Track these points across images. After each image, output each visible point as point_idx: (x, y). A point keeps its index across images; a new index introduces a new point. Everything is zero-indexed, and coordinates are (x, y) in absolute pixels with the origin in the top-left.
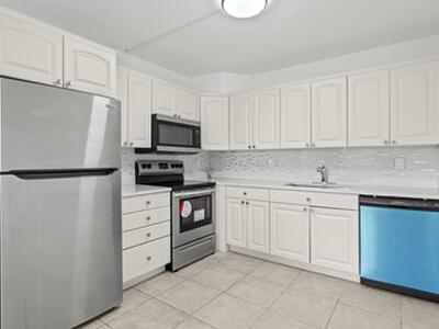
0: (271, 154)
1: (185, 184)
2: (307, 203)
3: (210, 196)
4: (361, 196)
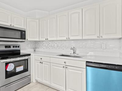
0: (56, 42)
1: (21, 54)
2: (64, 64)
3: (27, 60)
4: (87, 62)
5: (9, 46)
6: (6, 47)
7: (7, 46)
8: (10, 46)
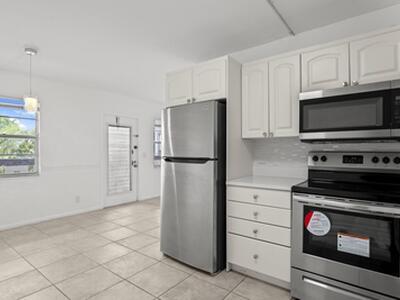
5: (357, 157)
6: (347, 159)
7: (350, 157)
8: (362, 157)
